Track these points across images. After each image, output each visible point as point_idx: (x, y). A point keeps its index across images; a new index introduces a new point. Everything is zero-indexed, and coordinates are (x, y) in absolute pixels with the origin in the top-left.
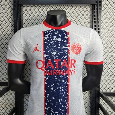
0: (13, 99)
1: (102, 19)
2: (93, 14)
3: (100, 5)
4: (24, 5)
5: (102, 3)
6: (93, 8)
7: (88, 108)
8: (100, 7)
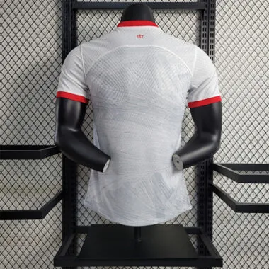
0: (59, 178)
1: (217, 36)
2: (200, 27)
3: (214, 12)
4: (80, 11)
5: (217, 9)
6: (200, 17)
7: (194, 193)
8: (212, 15)
